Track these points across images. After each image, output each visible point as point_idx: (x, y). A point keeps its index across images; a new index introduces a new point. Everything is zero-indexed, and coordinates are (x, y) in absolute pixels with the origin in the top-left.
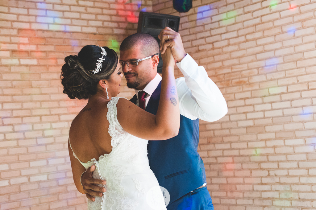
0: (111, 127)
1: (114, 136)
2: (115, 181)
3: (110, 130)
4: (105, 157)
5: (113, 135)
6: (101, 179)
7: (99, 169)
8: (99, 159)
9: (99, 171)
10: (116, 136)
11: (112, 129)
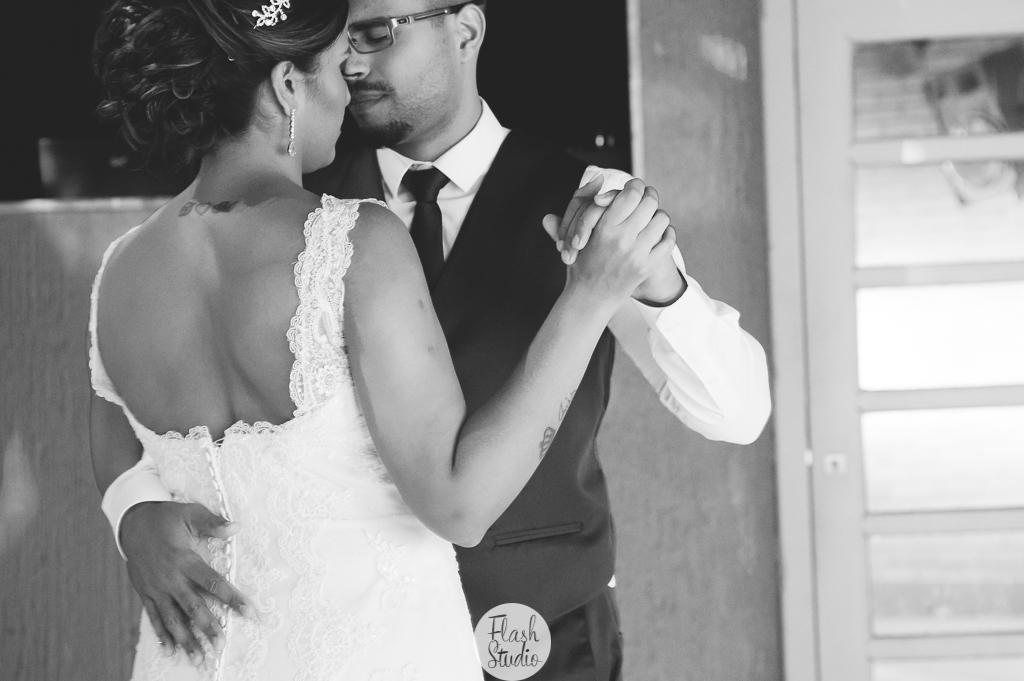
0: (303, 318)
1: (308, 355)
2: (291, 534)
3: (298, 327)
4: (260, 432)
5: (302, 353)
6: (224, 516)
7: (218, 478)
8: (223, 435)
9: (220, 482)
10: (313, 359)
11: (304, 324)
